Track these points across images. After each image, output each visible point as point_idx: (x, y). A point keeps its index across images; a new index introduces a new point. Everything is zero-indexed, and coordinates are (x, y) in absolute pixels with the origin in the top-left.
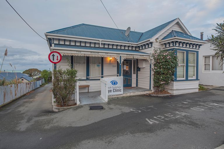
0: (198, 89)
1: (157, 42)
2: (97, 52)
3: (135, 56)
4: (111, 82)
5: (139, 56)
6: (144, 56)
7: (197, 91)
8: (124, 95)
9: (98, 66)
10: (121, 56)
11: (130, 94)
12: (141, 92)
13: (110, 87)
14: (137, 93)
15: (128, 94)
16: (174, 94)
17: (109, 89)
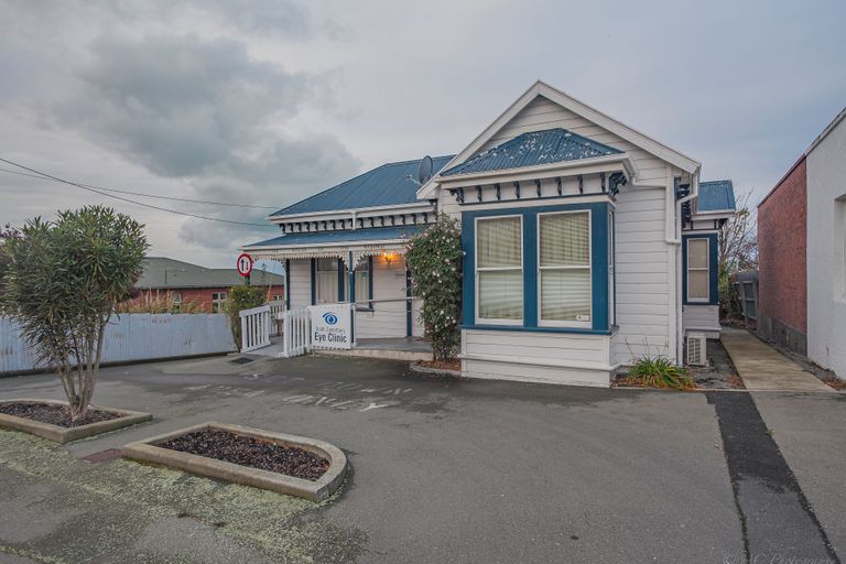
4: (324, 317)
7: (602, 382)
8: (356, 353)
9: (364, 275)
10: (351, 253)
12: (402, 353)
13: (322, 330)
14: (389, 352)
15: (367, 354)
16: (463, 375)
17: (320, 333)
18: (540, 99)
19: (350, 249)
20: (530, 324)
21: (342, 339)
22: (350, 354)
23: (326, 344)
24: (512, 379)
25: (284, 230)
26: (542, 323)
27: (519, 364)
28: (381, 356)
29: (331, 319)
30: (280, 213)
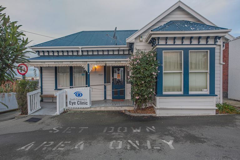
0: (215, 111)
1: (142, 41)
2: (61, 62)
3: (107, 62)
4: (74, 94)
5: (114, 62)
6: (122, 62)
7: (213, 113)
8: (92, 109)
9: (83, 75)
11: (100, 109)
12: (116, 108)
13: (74, 99)
14: (110, 108)
15: (98, 109)
16: (157, 115)
17: (72, 101)
18: (179, 8)
19: (88, 63)
20: (186, 93)
21: (86, 103)
22: (89, 110)
23: (76, 106)
24: (179, 115)
25: (39, 54)
26: (190, 93)
27: (182, 109)
28: (106, 110)
29: (79, 95)
30: (37, 46)
